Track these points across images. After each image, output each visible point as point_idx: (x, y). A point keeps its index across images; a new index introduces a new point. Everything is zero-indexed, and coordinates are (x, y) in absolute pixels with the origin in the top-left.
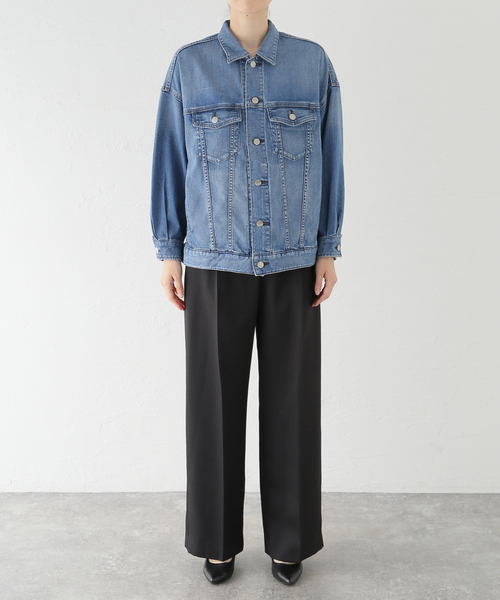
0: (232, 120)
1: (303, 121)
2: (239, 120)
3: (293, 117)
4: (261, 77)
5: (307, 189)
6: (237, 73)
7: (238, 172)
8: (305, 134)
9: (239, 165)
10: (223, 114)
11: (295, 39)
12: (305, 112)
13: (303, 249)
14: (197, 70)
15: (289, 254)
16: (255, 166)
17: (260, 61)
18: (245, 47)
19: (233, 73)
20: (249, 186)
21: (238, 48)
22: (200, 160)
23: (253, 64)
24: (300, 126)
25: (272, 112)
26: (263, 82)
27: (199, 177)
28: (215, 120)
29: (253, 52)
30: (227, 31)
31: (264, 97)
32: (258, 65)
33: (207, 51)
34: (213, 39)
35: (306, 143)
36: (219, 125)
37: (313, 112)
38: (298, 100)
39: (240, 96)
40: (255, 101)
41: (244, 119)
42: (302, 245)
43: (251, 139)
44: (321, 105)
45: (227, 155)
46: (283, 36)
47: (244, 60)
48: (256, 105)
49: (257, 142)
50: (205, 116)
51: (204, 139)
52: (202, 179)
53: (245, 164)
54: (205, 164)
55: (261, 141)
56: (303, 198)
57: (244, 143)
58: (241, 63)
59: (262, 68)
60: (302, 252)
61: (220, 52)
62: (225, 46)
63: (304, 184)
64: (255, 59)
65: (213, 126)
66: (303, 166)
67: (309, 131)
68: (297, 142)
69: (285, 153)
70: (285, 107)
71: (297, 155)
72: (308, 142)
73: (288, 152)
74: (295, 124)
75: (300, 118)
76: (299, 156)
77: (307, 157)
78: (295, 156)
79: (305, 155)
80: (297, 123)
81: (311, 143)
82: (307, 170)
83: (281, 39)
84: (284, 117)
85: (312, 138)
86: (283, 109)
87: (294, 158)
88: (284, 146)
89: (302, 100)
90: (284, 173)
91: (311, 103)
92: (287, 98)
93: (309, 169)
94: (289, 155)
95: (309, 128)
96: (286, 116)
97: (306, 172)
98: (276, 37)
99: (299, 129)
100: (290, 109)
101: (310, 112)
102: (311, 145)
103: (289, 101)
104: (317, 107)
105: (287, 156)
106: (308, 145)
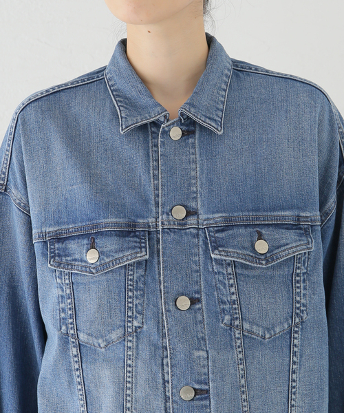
0: (129, 257)
1: (284, 255)
2: (143, 256)
3: (262, 247)
4: (195, 162)
5: (298, 399)
6: (141, 153)
7: (142, 370)
8: (291, 282)
9: (145, 353)
10: (110, 244)
11: (266, 74)
12: (290, 236)
14: (58, 149)
16: (181, 357)
17: (190, 127)
18: (159, 98)
19: (132, 152)
20: (166, 399)
21: (144, 100)
22: (64, 339)
23: (176, 133)
24: (280, 265)
25: (216, 238)
26: (197, 171)
27: (64, 378)
28: (92, 257)
29: (175, 105)
30: (122, 63)
31: (198, 205)
32: (187, 134)
33: (79, 107)
34: (95, 80)
35: (292, 300)
36: (101, 267)
37: (306, 233)
38: (274, 210)
39: (146, 202)
40: (180, 213)
41: (154, 252)
43: (172, 296)
44: (324, 214)
45: (120, 332)
46: (240, 69)
47: (156, 124)
48: (183, 222)
49: (184, 303)
50: (73, 246)
51: (72, 296)
52: (70, 383)
53: (159, 351)
54: (74, 351)
55: (194, 301)
57: (156, 306)
58: (149, 130)
59: (196, 140)
61: (108, 110)
62: (118, 94)
64: (180, 123)
65: (88, 268)
66: (286, 351)
67: (298, 275)
68: (272, 301)
69: (246, 326)
70: (246, 226)
71: (273, 328)
72: (298, 298)
73: (252, 323)
74: (267, 262)
75: (278, 247)
76: (278, 330)
77: (296, 332)
78: (268, 330)
79: (290, 327)
80: (273, 260)
81: (303, 301)
82: (295, 359)
83: (237, 76)
84: (244, 248)
85: (305, 289)
86: (242, 231)
87: (267, 336)
88: (244, 310)
89: (283, 209)
90: (246, 369)
91: (302, 214)
92: (250, 206)
93: (301, 356)
94: (255, 329)
95: (298, 268)
96: (248, 244)
97: (294, 363)
98: (226, 72)
99: (277, 273)
100: (257, 228)
101: (301, 235)
102: (304, 306)
103: (252, 210)
104: (315, 221)
105: (252, 333)
106: (298, 305)
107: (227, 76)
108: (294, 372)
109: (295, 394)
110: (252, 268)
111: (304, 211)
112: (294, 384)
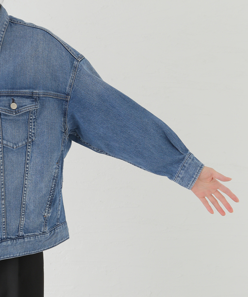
1: (24, 110)
3: (14, 106)
5: (29, 176)
8: (28, 122)
12: (27, 101)
13: (23, 237)
15: (4, 243)
24: (23, 114)
35: (28, 131)
38: (21, 89)
42: (21, 233)
46: (13, 22)
56: (23, 186)
60: (21, 240)
63: (26, 172)
66: (24, 154)
67: (31, 119)
68: (17, 131)
69: (5, 142)
70: (7, 96)
71: (18, 144)
72: (31, 130)
73: (7, 141)
74: (16, 113)
75: (22, 107)
76: (20, 144)
77: (29, 146)
78: (15, 144)
79: (26, 143)
80: (19, 112)
81: (33, 131)
82: (28, 158)
83: (11, 25)
84: (5, 106)
85: (34, 126)
86: (5, 98)
87: (15, 147)
88: (4, 135)
89: (25, 89)
90: (4, 162)
91: (34, 91)
92: (10, 87)
93: (31, 157)
94: (9, 144)
95: (31, 116)
96: (7, 105)
97: (28, 160)
98: (6, 23)
99: (21, 118)
100: (12, 97)
101: (33, 101)
102: (33, 134)
103: (11, 89)
104: (40, 95)
105: (8, 145)
106: (30, 133)
107: (5, 25)
108: (27, 164)
109: (27, 174)
110: (9, 116)
111: (35, 90)
112: (27, 169)
